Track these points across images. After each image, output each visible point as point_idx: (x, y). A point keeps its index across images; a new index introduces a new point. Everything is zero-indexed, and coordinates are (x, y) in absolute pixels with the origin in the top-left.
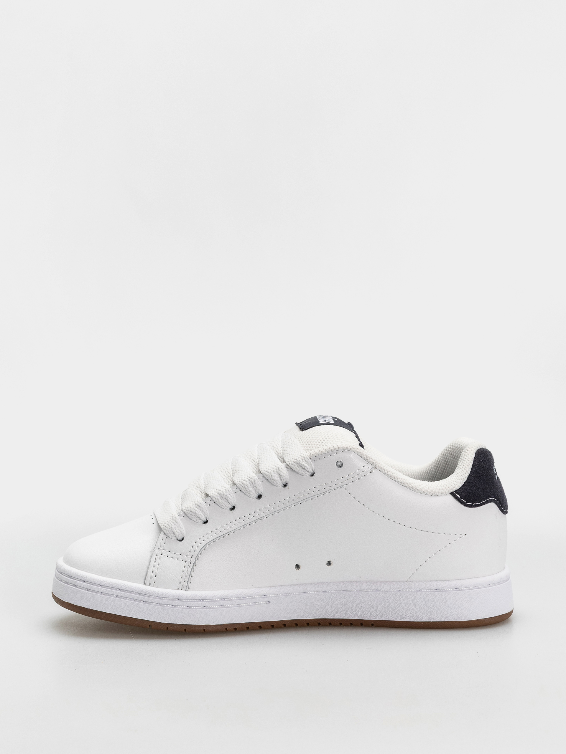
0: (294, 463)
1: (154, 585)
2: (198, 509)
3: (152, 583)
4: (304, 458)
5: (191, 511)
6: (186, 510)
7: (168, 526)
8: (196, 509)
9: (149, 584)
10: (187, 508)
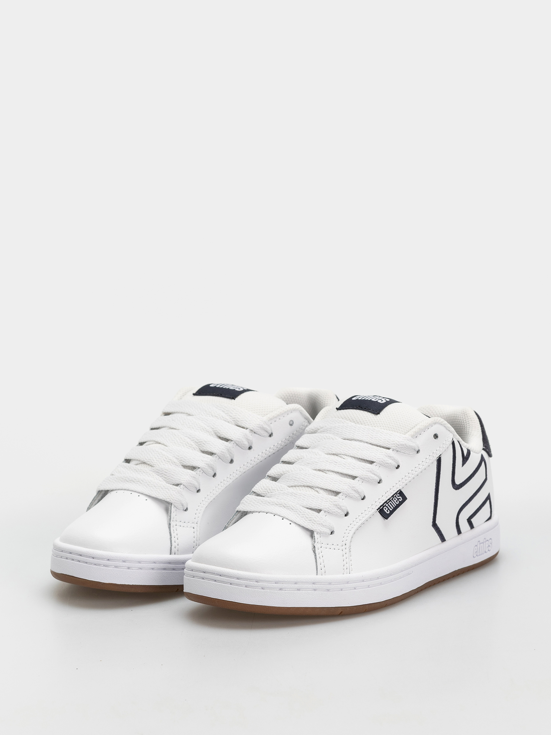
0: (257, 428)
1: (178, 553)
2: (194, 480)
3: (177, 552)
4: (265, 422)
5: (190, 483)
6: (186, 483)
7: (177, 500)
8: (193, 481)
9: (174, 554)
10: (187, 481)
